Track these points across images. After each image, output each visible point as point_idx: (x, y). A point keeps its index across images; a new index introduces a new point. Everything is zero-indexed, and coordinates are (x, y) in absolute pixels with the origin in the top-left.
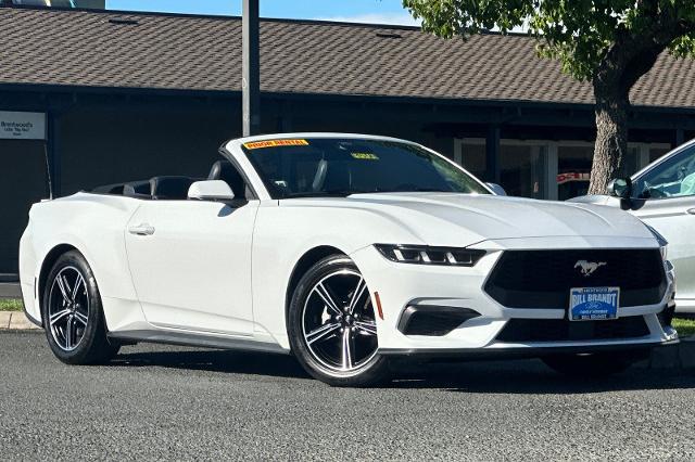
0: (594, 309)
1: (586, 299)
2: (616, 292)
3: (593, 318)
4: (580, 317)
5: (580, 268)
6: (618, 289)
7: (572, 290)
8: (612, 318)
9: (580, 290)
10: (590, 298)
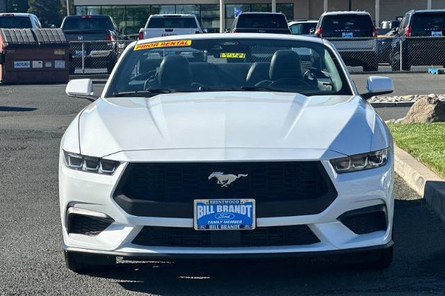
0: (226, 219)
1: (215, 209)
2: (251, 203)
3: (224, 228)
4: (208, 227)
5: (215, 179)
6: (253, 201)
7: (196, 201)
8: (247, 227)
9: (205, 201)
10: (219, 209)
